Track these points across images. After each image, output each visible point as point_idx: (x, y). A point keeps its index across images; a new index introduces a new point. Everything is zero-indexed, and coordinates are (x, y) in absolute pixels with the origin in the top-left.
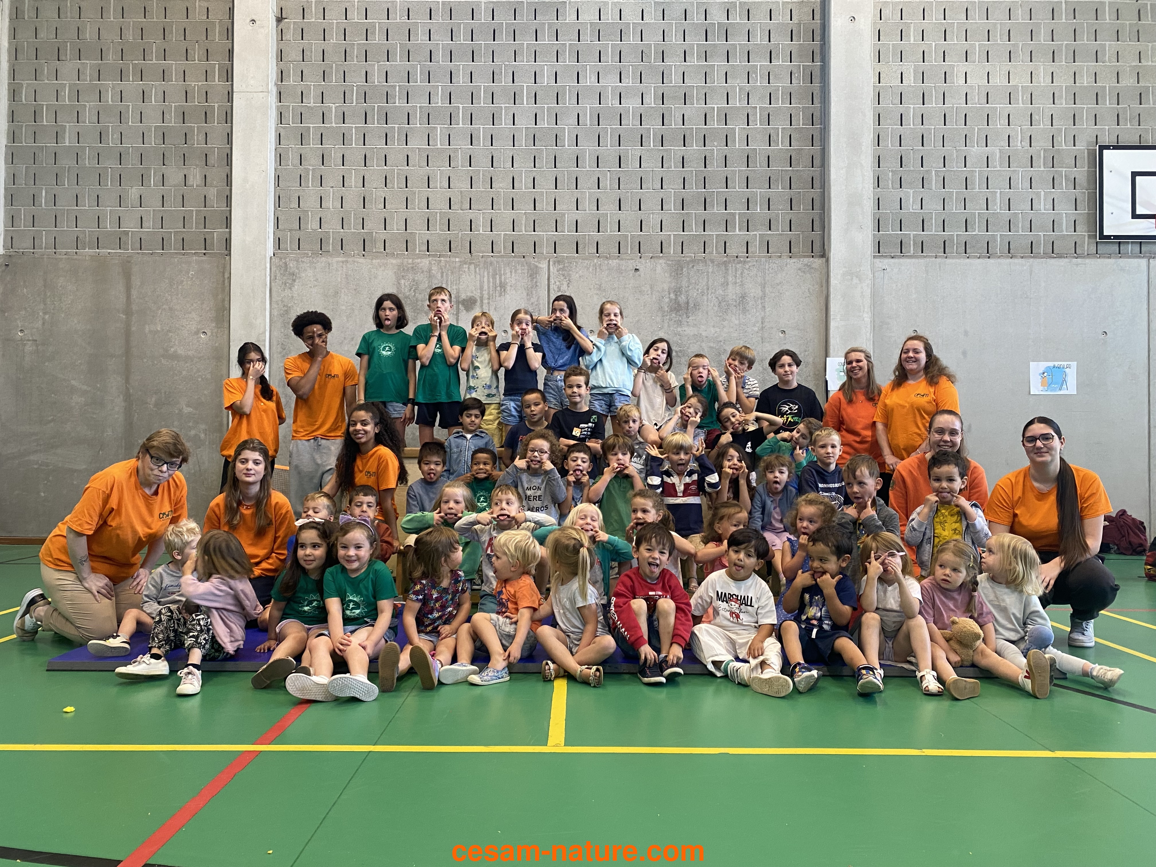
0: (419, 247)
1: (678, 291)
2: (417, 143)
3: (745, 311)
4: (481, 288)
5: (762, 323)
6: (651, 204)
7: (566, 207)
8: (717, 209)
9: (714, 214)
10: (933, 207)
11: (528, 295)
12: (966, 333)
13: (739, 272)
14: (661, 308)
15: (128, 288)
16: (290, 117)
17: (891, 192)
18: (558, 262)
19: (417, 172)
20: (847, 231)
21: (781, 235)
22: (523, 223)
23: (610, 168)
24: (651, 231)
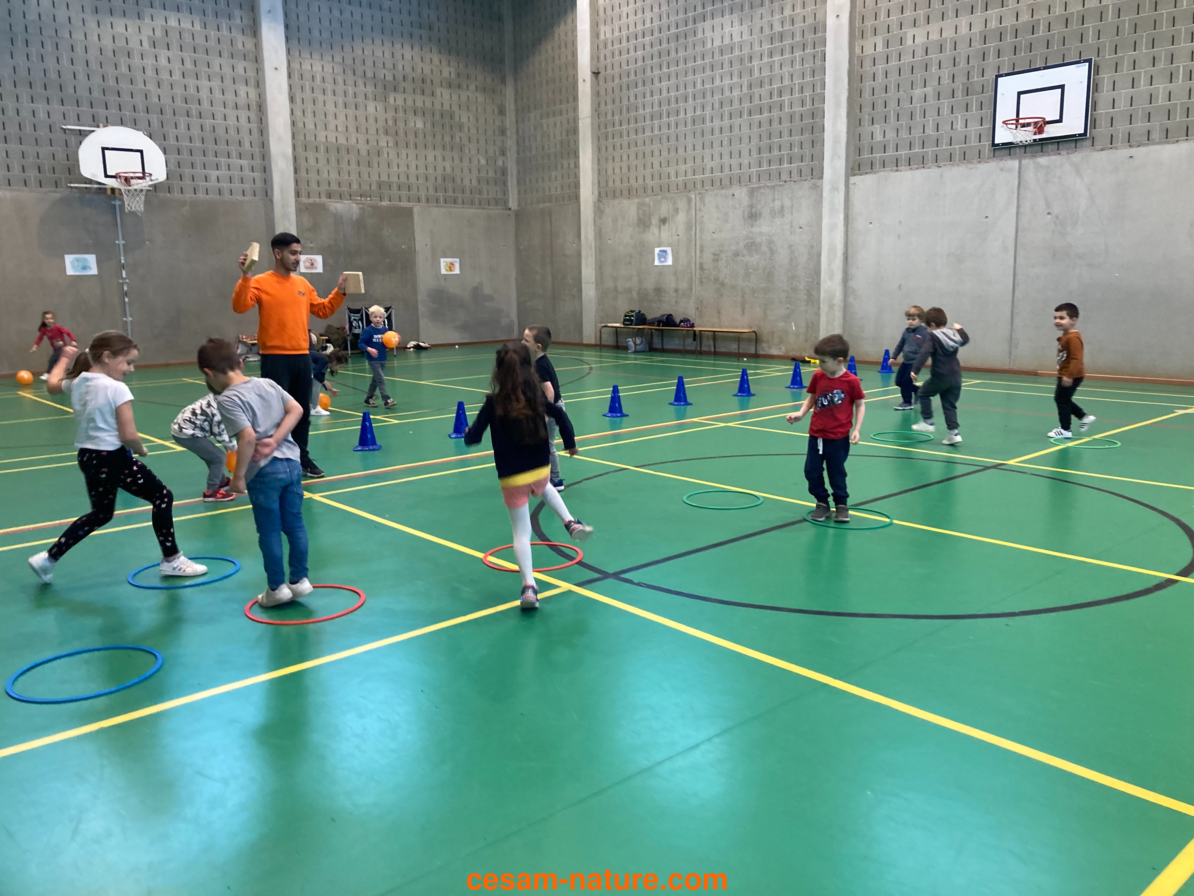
0: (649, 191)
1: (751, 206)
2: (648, 133)
3: (783, 216)
4: (669, 213)
5: (791, 223)
6: (745, 153)
7: (707, 159)
8: (776, 152)
9: (775, 155)
10: (891, 135)
11: (687, 213)
12: (900, 222)
13: (780, 192)
14: (744, 217)
15: (551, 222)
16: (602, 127)
17: (866, 129)
18: (700, 193)
19: (648, 149)
20: (832, 160)
21: (807, 165)
22: (690, 172)
23: (726, 133)
24: (745, 169)
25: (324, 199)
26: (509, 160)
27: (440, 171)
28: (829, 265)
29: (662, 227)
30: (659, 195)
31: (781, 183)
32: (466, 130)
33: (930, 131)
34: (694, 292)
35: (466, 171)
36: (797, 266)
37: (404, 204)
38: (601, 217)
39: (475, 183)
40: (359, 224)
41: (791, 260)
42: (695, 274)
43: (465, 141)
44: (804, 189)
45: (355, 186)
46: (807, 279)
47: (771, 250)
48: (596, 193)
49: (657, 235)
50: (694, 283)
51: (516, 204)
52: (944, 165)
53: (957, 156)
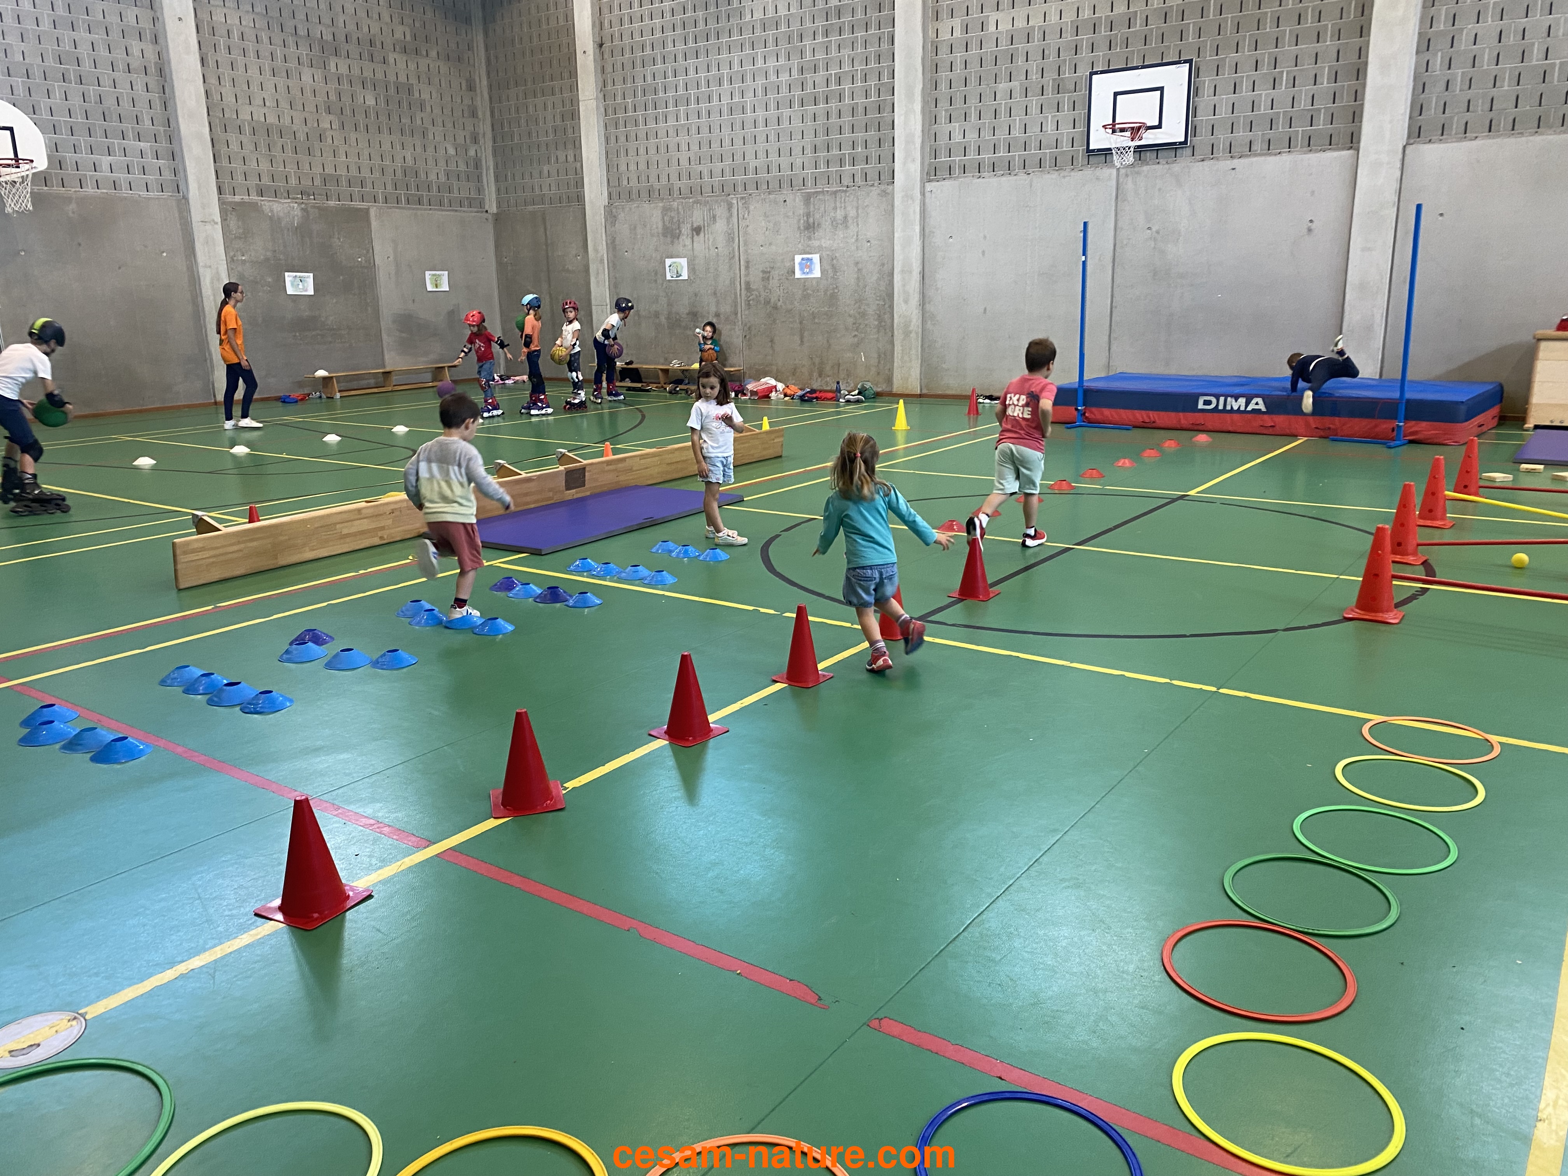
0: (676, 193)
1: (808, 215)
2: (671, 122)
3: (847, 227)
4: (704, 221)
5: (857, 236)
6: (797, 151)
7: (750, 156)
8: (835, 152)
9: (833, 155)
10: (972, 136)
11: (727, 222)
12: (985, 237)
13: (843, 199)
14: (799, 228)
15: (545, 230)
16: (610, 111)
17: (943, 127)
18: (742, 198)
19: (672, 141)
20: (905, 164)
21: (873, 167)
22: (727, 171)
23: (773, 126)
24: (797, 170)
25: (254, 198)
26: (483, 149)
27: (399, 163)
28: (904, 286)
29: (695, 237)
30: (690, 198)
31: (845, 189)
32: (428, 109)
33: (1017, 132)
34: (740, 318)
35: (431, 162)
36: (865, 287)
37: (357, 204)
38: (613, 224)
39: (442, 178)
40: (302, 231)
41: (858, 278)
42: (740, 295)
43: (428, 123)
44: (872, 196)
45: (293, 181)
46: (878, 302)
47: (833, 267)
48: (606, 194)
49: (690, 247)
50: (739, 305)
51: (494, 205)
52: (1033, 172)
53: (1047, 163)
